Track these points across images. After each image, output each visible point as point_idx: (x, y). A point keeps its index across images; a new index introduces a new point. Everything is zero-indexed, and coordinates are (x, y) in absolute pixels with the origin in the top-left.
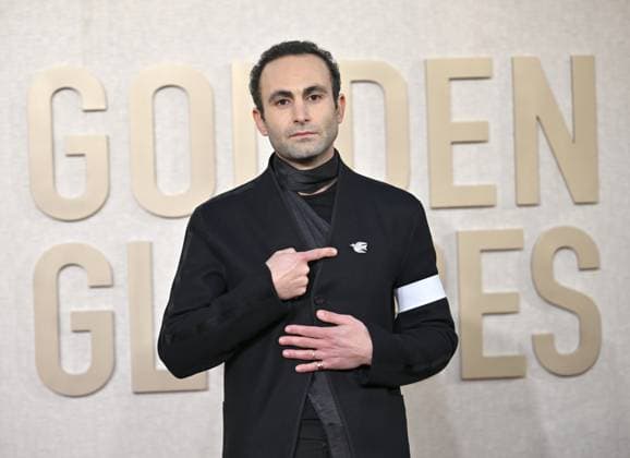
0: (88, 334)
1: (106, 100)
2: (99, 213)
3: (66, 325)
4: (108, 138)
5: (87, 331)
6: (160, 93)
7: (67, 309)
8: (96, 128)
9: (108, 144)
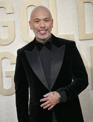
0: (10, 78)
1: (13, 10)
2: (12, 43)
3: (4, 75)
4: (14, 21)
5: (10, 77)
6: (29, 7)
7: (4, 71)
8: (11, 18)
9: (14, 23)
